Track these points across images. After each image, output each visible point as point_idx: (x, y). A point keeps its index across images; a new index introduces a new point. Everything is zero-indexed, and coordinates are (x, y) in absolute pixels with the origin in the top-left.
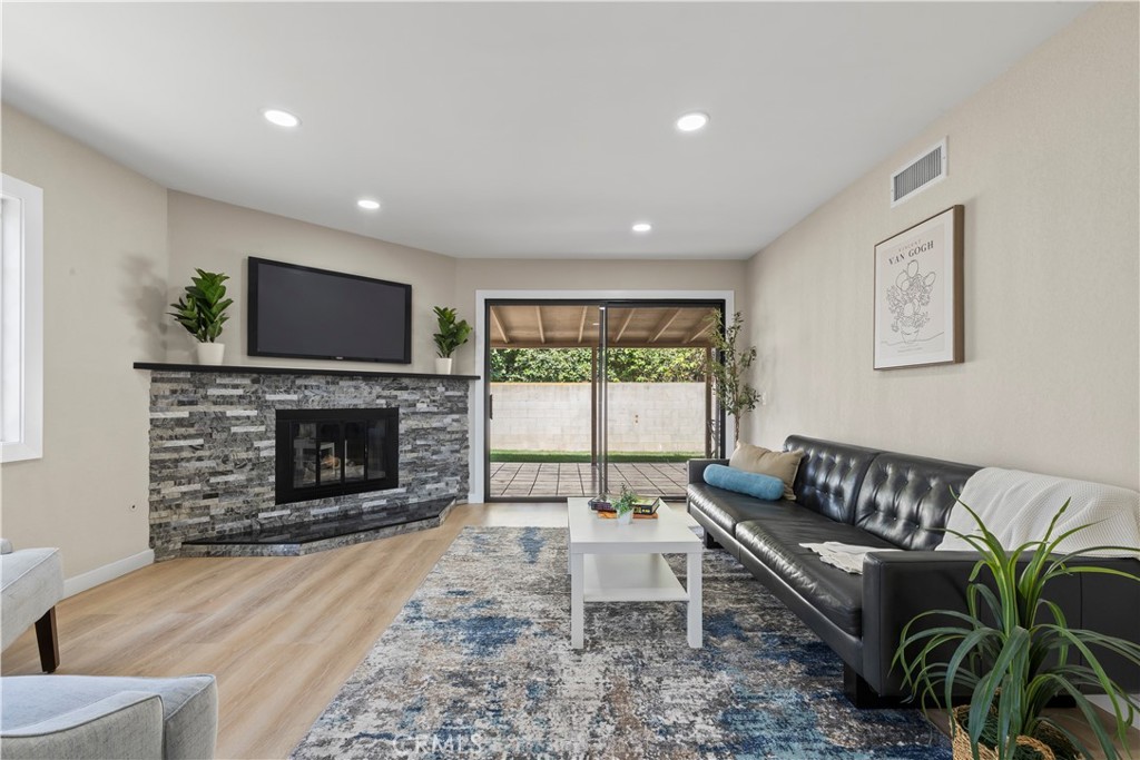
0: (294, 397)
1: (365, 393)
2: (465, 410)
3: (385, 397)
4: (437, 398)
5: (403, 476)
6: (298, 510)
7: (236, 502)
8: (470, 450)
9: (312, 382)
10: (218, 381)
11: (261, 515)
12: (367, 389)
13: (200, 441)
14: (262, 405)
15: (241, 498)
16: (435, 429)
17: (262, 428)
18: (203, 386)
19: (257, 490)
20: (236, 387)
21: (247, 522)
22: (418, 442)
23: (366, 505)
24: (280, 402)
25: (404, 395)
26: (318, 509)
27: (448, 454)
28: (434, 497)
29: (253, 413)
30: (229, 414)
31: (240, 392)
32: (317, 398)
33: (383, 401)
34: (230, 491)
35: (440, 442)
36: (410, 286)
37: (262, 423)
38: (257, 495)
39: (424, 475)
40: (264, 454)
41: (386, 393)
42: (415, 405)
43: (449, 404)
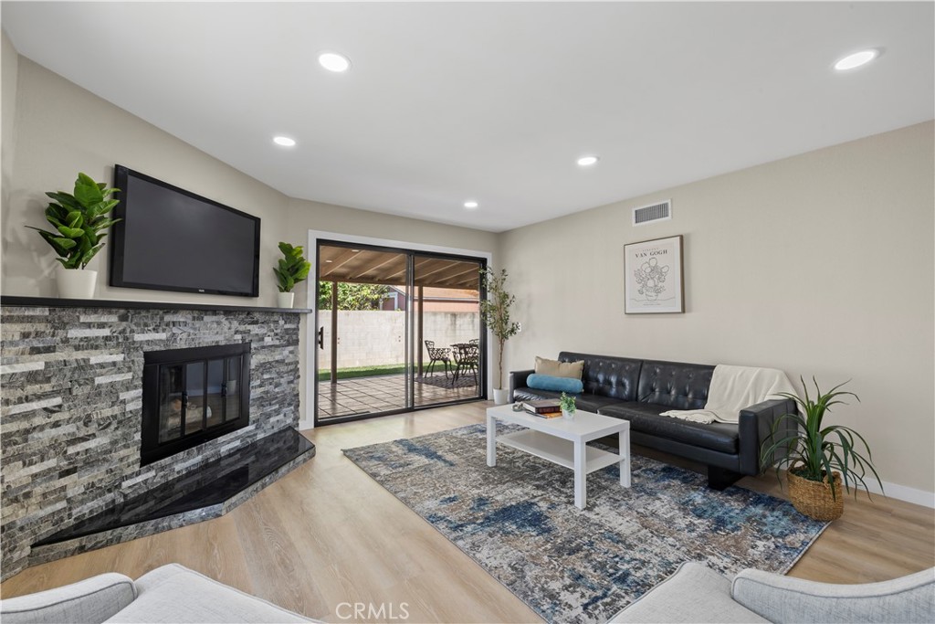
0: (163, 336)
1: (226, 330)
2: (296, 342)
3: (241, 333)
4: (279, 331)
5: (254, 412)
6: (162, 468)
7: (97, 474)
8: (300, 379)
9: (179, 317)
10: (83, 319)
11: (125, 484)
12: (227, 323)
13: (58, 400)
14: (129, 346)
15: (106, 466)
16: (277, 361)
17: (129, 376)
18: (64, 326)
19: (123, 453)
20: (101, 326)
21: (109, 497)
22: (266, 376)
23: (224, 450)
24: (148, 342)
25: (255, 329)
26: (183, 463)
27: (285, 385)
28: (276, 430)
29: (119, 358)
30: (93, 361)
31: (106, 332)
32: (185, 336)
33: (238, 337)
34: (90, 461)
35: (280, 375)
36: (259, 219)
37: (130, 369)
38: (121, 460)
39: (268, 409)
40: (130, 407)
41: (242, 328)
42: (263, 339)
43: (287, 336)
